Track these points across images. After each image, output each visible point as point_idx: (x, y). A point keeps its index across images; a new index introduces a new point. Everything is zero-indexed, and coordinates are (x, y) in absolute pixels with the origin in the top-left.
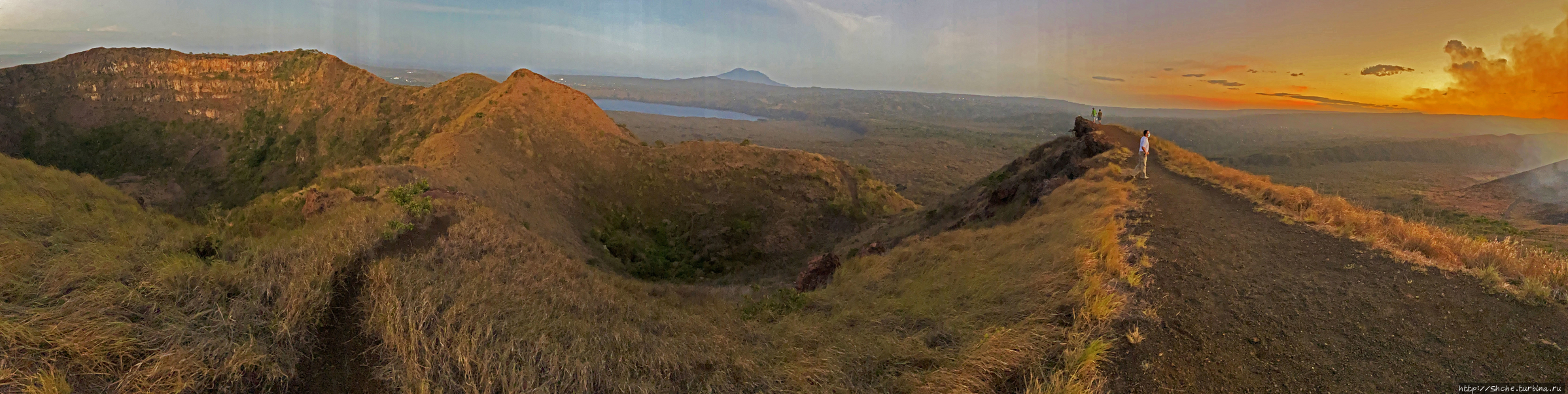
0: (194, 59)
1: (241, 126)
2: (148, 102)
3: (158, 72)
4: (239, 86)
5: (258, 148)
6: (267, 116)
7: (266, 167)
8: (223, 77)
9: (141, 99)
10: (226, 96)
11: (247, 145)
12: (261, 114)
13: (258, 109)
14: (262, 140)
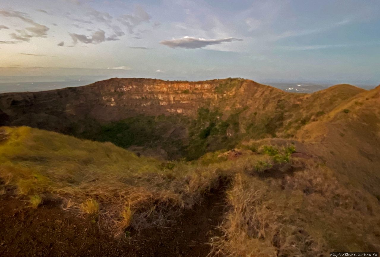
0: (170, 84)
1: (196, 117)
2: (144, 106)
3: (149, 91)
4: (194, 97)
5: (205, 128)
6: (210, 112)
7: (210, 138)
8: (186, 92)
9: (140, 105)
10: (188, 102)
11: (199, 127)
12: (207, 111)
13: (205, 108)
14: (208, 124)
